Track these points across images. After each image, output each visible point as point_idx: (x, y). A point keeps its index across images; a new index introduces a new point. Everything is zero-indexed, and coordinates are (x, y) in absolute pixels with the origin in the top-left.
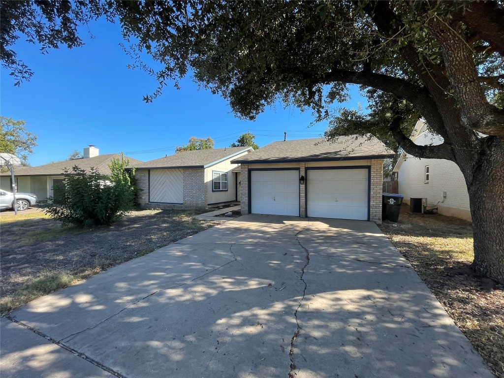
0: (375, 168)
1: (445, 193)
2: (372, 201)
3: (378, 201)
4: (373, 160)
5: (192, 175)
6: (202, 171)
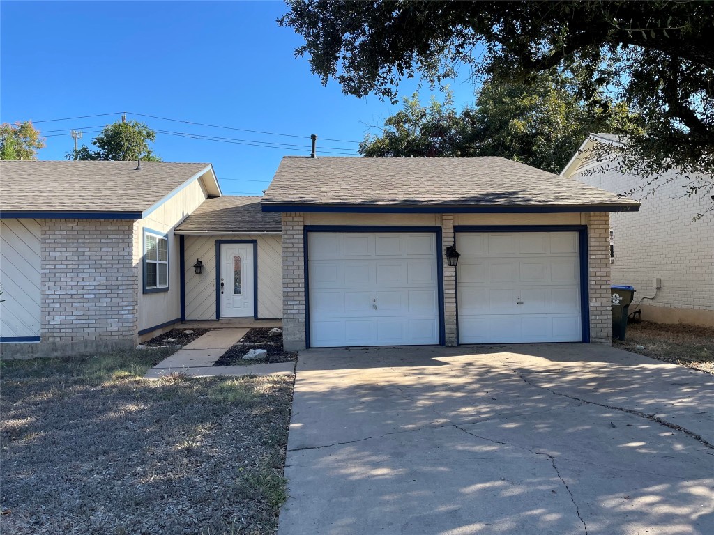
0: (597, 231)
1: (659, 281)
2: (594, 300)
3: (605, 300)
4: (592, 214)
5: (80, 240)
6: (121, 228)
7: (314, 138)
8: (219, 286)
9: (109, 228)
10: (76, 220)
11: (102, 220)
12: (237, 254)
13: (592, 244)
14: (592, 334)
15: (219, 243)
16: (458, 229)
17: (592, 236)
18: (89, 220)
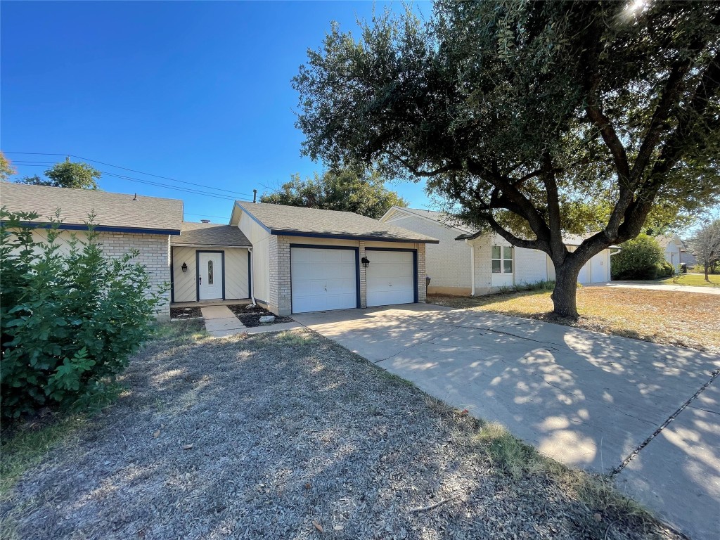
0: (421, 252)
4: (418, 244)
5: (126, 248)
6: (160, 241)
7: (255, 191)
8: (198, 279)
9: (150, 240)
10: (122, 233)
11: (144, 234)
12: (210, 259)
13: (419, 258)
14: (419, 299)
15: (198, 252)
16: (367, 249)
17: (419, 254)
18: (133, 234)
